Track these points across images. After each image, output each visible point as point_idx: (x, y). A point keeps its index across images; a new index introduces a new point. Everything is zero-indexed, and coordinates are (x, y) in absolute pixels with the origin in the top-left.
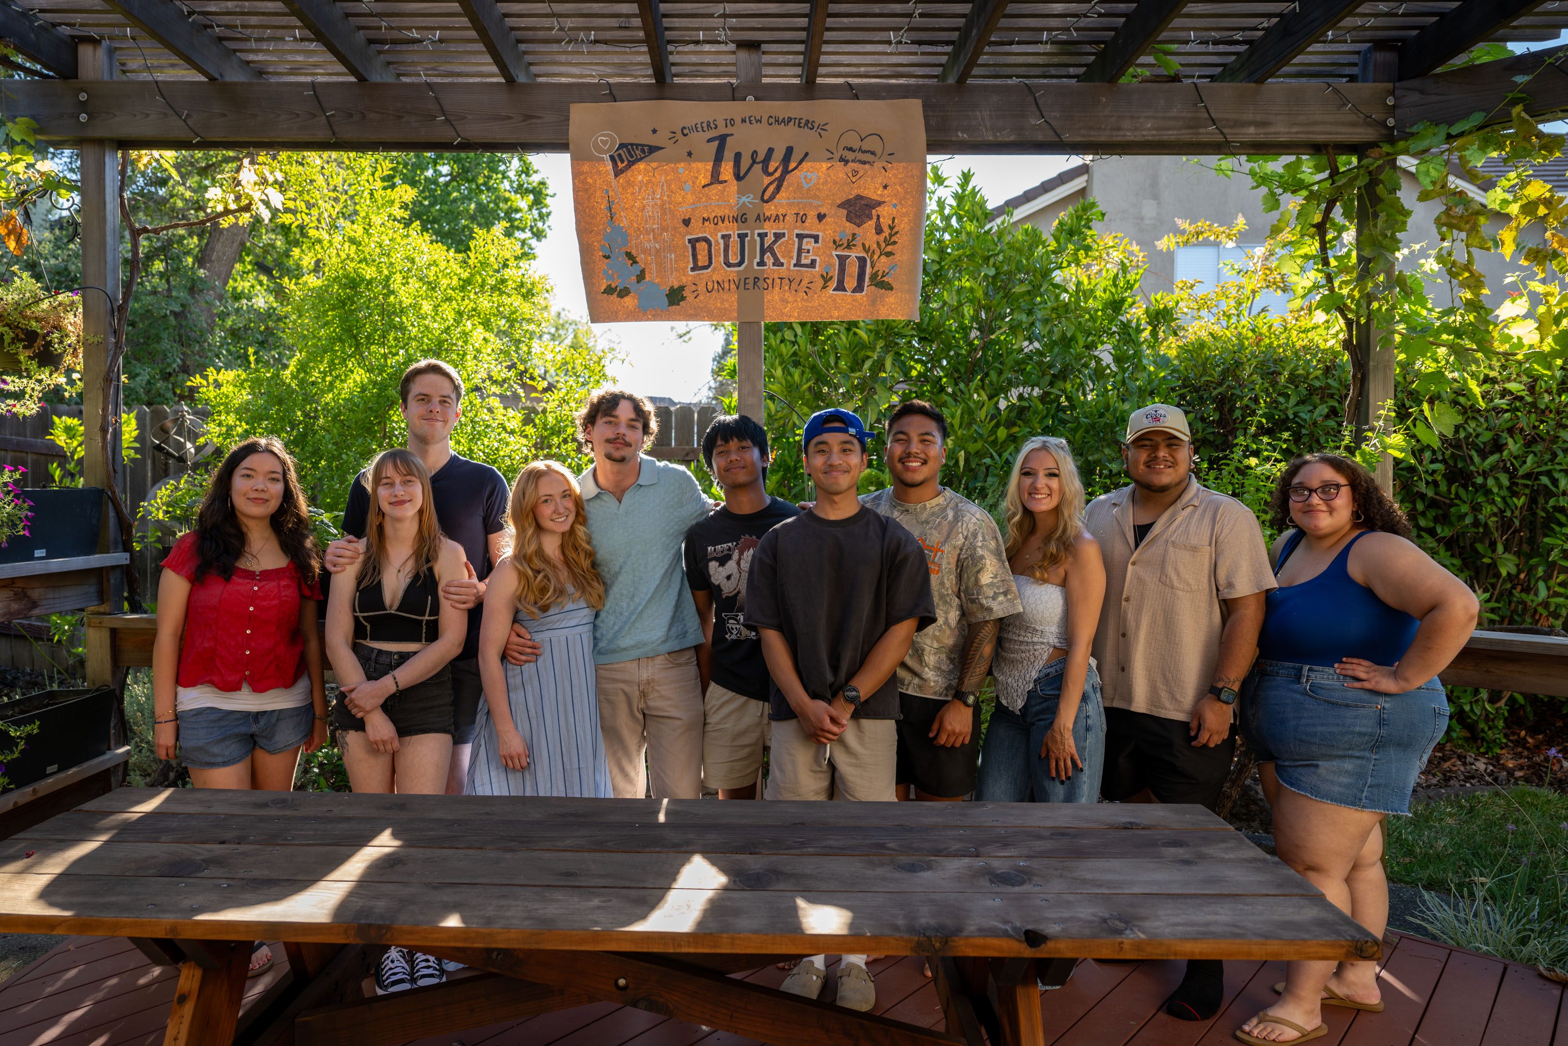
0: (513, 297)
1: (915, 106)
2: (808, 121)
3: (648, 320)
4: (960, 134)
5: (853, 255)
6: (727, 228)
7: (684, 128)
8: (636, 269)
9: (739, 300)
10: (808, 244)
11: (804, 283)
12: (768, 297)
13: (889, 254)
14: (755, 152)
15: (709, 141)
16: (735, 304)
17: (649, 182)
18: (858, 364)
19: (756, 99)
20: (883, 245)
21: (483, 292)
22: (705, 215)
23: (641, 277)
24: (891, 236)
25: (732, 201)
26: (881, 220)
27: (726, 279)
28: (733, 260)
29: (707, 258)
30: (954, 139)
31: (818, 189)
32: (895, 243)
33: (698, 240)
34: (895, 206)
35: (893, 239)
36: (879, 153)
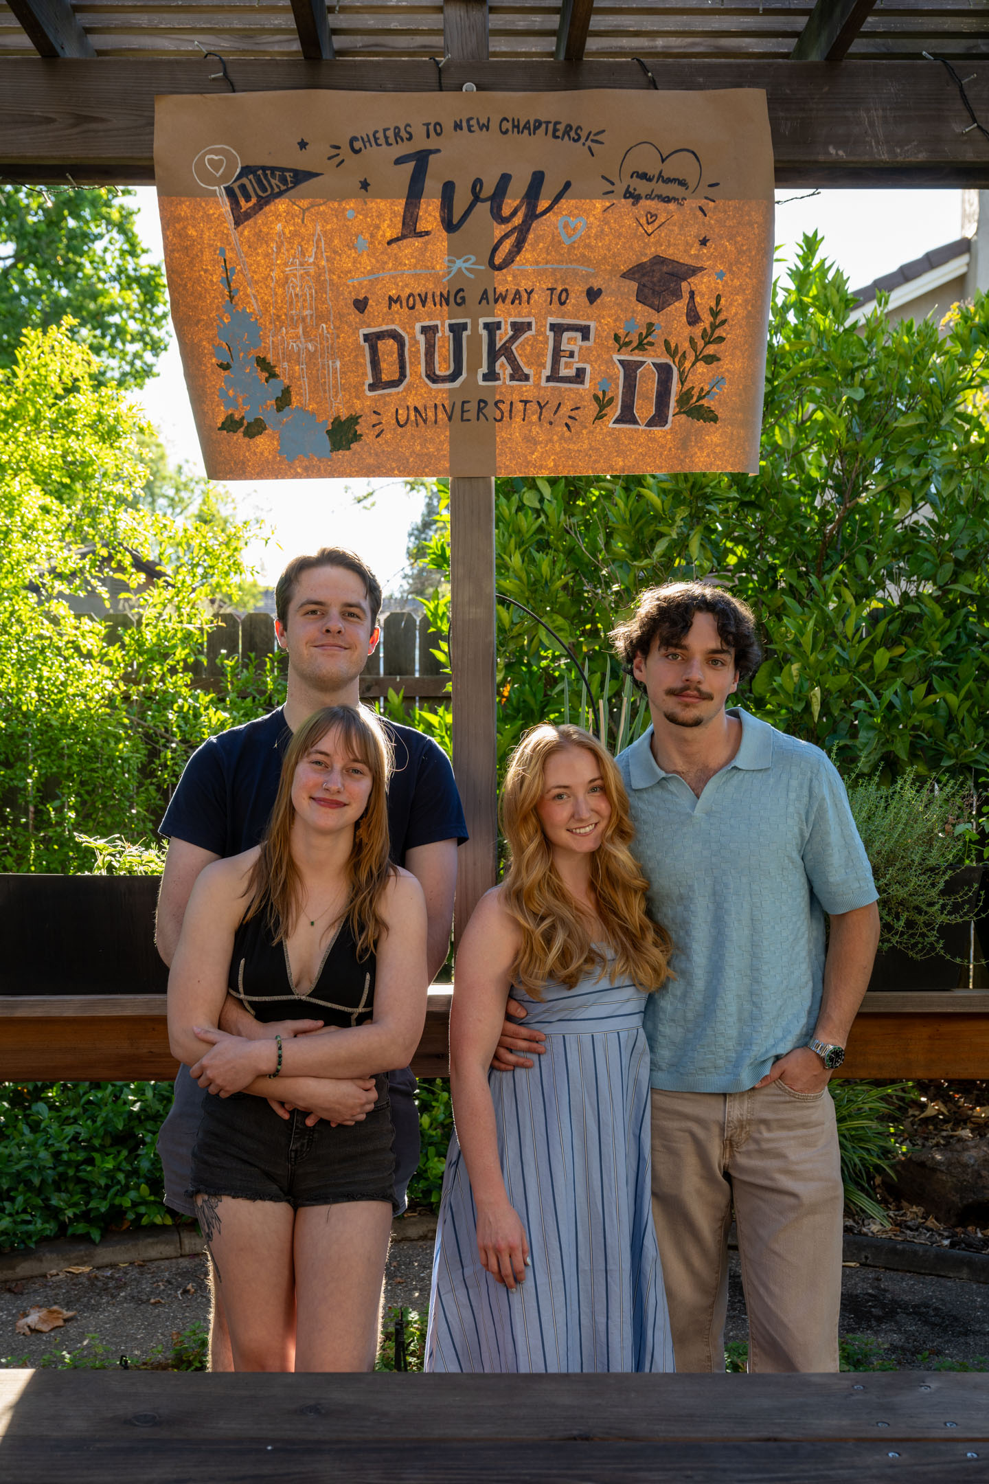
0: (88, 439)
1: (755, 100)
2: (569, 127)
3: (296, 476)
4: (832, 150)
5: (649, 361)
6: (430, 316)
7: (353, 139)
8: (275, 388)
9: (452, 441)
10: (570, 341)
11: (564, 410)
12: (502, 433)
13: (711, 359)
14: (478, 182)
15: (399, 161)
16: (446, 446)
17: (295, 234)
18: (644, 546)
19: (479, 88)
20: (701, 343)
21: (38, 432)
22: (393, 293)
23: (283, 401)
24: (714, 327)
25: (440, 268)
26: (698, 299)
27: (431, 404)
28: (442, 370)
29: (396, 367)
30: (821, 158)
31: (588, 246)
32: (721, 339)
33: (380, 336)
34: (721, 275)
35: (717, 333)
36: (692, 183)
